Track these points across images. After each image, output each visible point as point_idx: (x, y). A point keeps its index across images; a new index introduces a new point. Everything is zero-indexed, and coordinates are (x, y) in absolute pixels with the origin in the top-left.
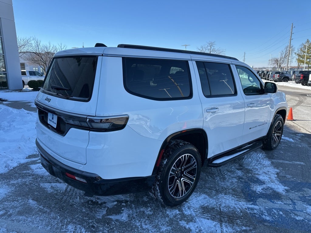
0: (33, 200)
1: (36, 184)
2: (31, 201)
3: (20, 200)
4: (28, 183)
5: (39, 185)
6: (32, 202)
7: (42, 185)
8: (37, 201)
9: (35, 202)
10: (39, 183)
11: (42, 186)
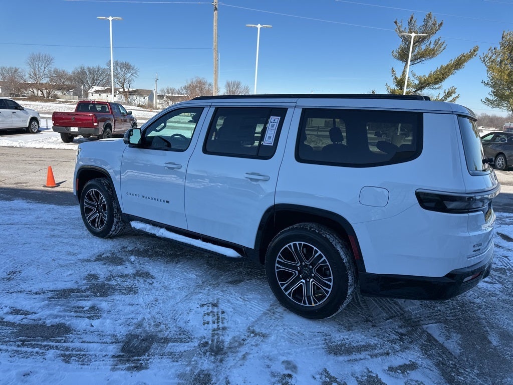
0: (491, 343)
1: (466, 359)
2: (495, 343)
3: (508, 354)
4: (475, 371)
5: (461, 354)
6: (494, 340)
7: (458, 351)
8: (486, 338)
9: (489, 338)
10: (458, 358)
11: (460, 350)
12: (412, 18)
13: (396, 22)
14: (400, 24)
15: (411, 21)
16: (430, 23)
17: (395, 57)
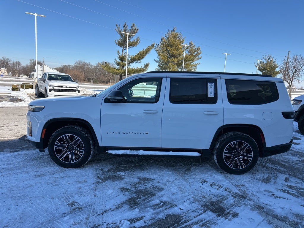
12: (125, 25)
13: (117, 25)
14: (119, 27)
15: (125, 26)
16: (134, 29)
17: (117, 44)
